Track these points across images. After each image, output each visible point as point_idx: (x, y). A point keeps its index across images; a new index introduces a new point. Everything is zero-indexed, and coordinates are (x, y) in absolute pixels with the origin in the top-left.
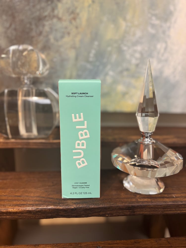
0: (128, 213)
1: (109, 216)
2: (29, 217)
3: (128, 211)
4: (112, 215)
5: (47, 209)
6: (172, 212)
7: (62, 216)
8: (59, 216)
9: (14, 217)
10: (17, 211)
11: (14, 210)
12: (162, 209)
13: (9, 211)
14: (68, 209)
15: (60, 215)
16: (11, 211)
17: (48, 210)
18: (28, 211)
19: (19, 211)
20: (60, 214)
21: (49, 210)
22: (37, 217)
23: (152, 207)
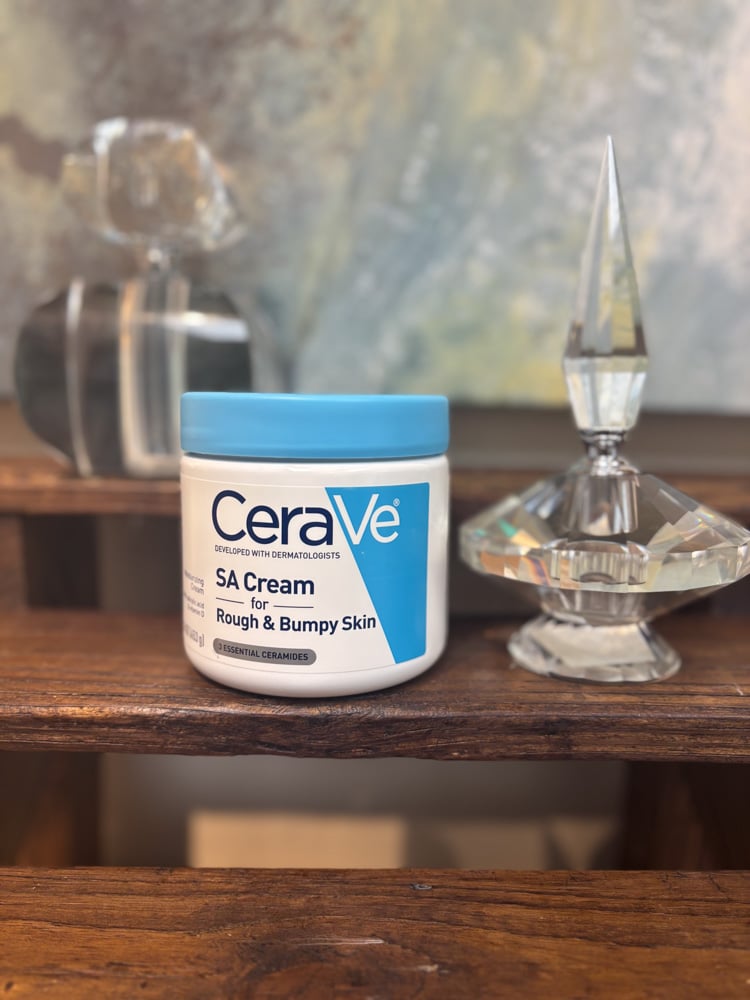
0: (545, 749)
1: (462, 756)
2: (139, 742)
3: (542, 737)
4: (476, 752)
5: (212, 716)
6: (730, 752)
7: (270, 745)
8: (260, 747)
9: (80, 741)
10: (93, 714)
11: (81, 711)
12: (686, 738)
13: (61, 714)
14: (298, 717)
15: (262, 744)
16: (70, 713)
17: (214, 718)
18: (137, 716)
19: (100, 715)
20: (263, 738)
21: (221, 720)
22: (170, 747)
23: (645, 724)
